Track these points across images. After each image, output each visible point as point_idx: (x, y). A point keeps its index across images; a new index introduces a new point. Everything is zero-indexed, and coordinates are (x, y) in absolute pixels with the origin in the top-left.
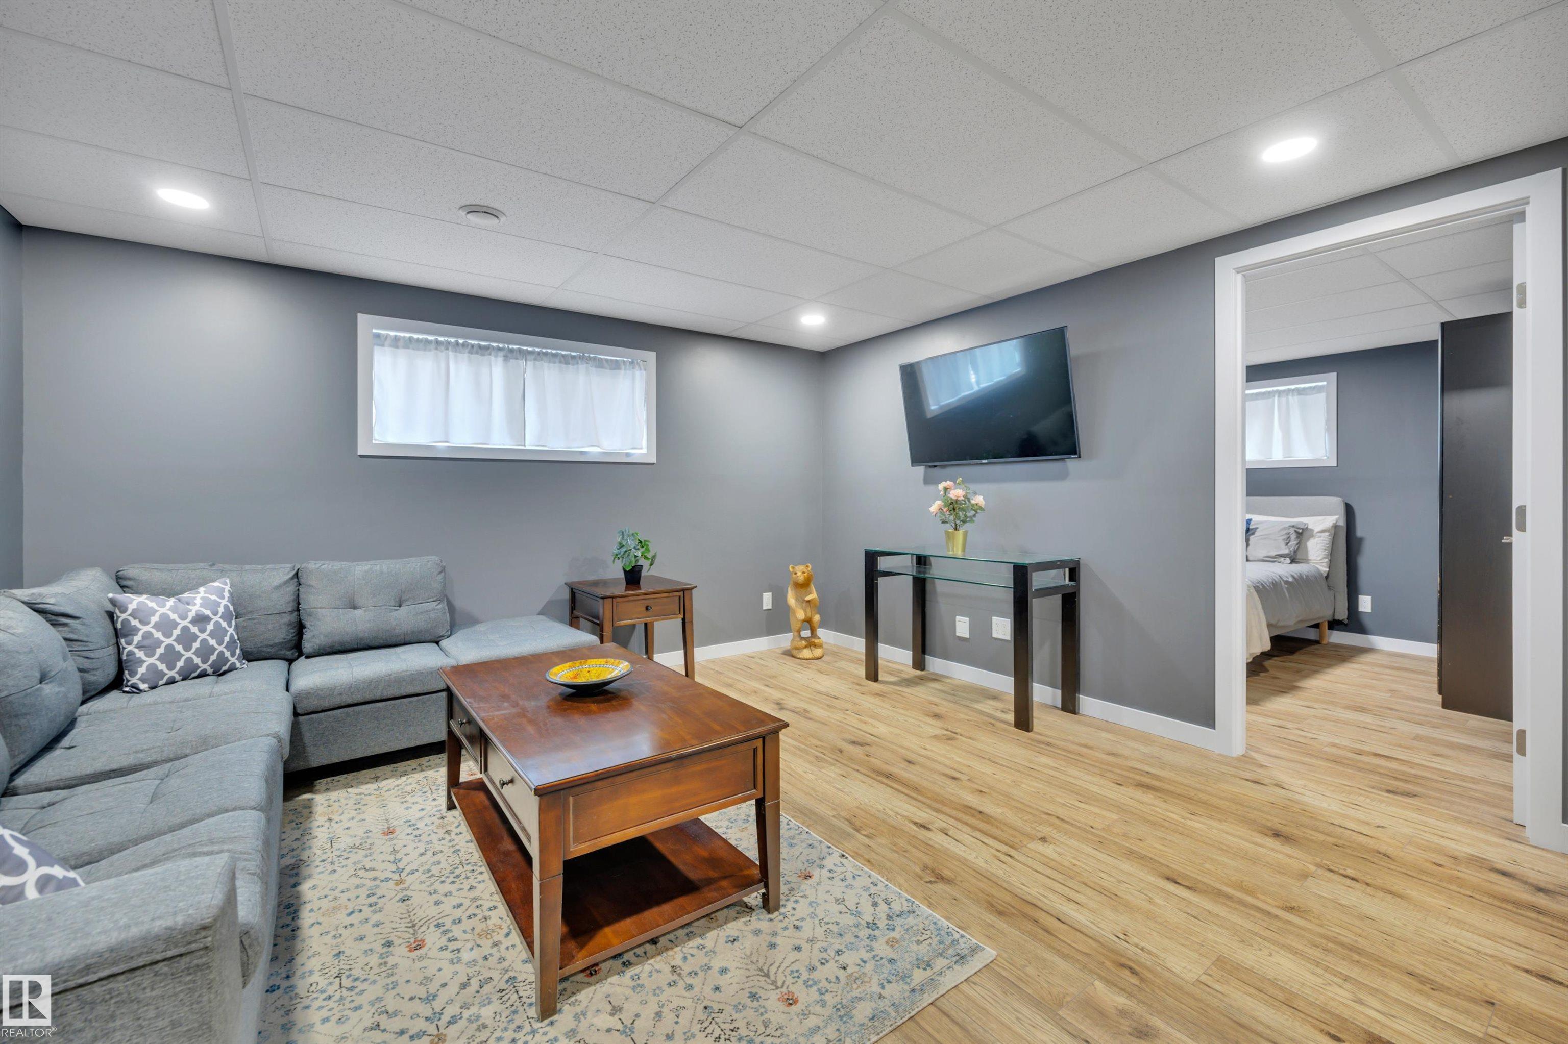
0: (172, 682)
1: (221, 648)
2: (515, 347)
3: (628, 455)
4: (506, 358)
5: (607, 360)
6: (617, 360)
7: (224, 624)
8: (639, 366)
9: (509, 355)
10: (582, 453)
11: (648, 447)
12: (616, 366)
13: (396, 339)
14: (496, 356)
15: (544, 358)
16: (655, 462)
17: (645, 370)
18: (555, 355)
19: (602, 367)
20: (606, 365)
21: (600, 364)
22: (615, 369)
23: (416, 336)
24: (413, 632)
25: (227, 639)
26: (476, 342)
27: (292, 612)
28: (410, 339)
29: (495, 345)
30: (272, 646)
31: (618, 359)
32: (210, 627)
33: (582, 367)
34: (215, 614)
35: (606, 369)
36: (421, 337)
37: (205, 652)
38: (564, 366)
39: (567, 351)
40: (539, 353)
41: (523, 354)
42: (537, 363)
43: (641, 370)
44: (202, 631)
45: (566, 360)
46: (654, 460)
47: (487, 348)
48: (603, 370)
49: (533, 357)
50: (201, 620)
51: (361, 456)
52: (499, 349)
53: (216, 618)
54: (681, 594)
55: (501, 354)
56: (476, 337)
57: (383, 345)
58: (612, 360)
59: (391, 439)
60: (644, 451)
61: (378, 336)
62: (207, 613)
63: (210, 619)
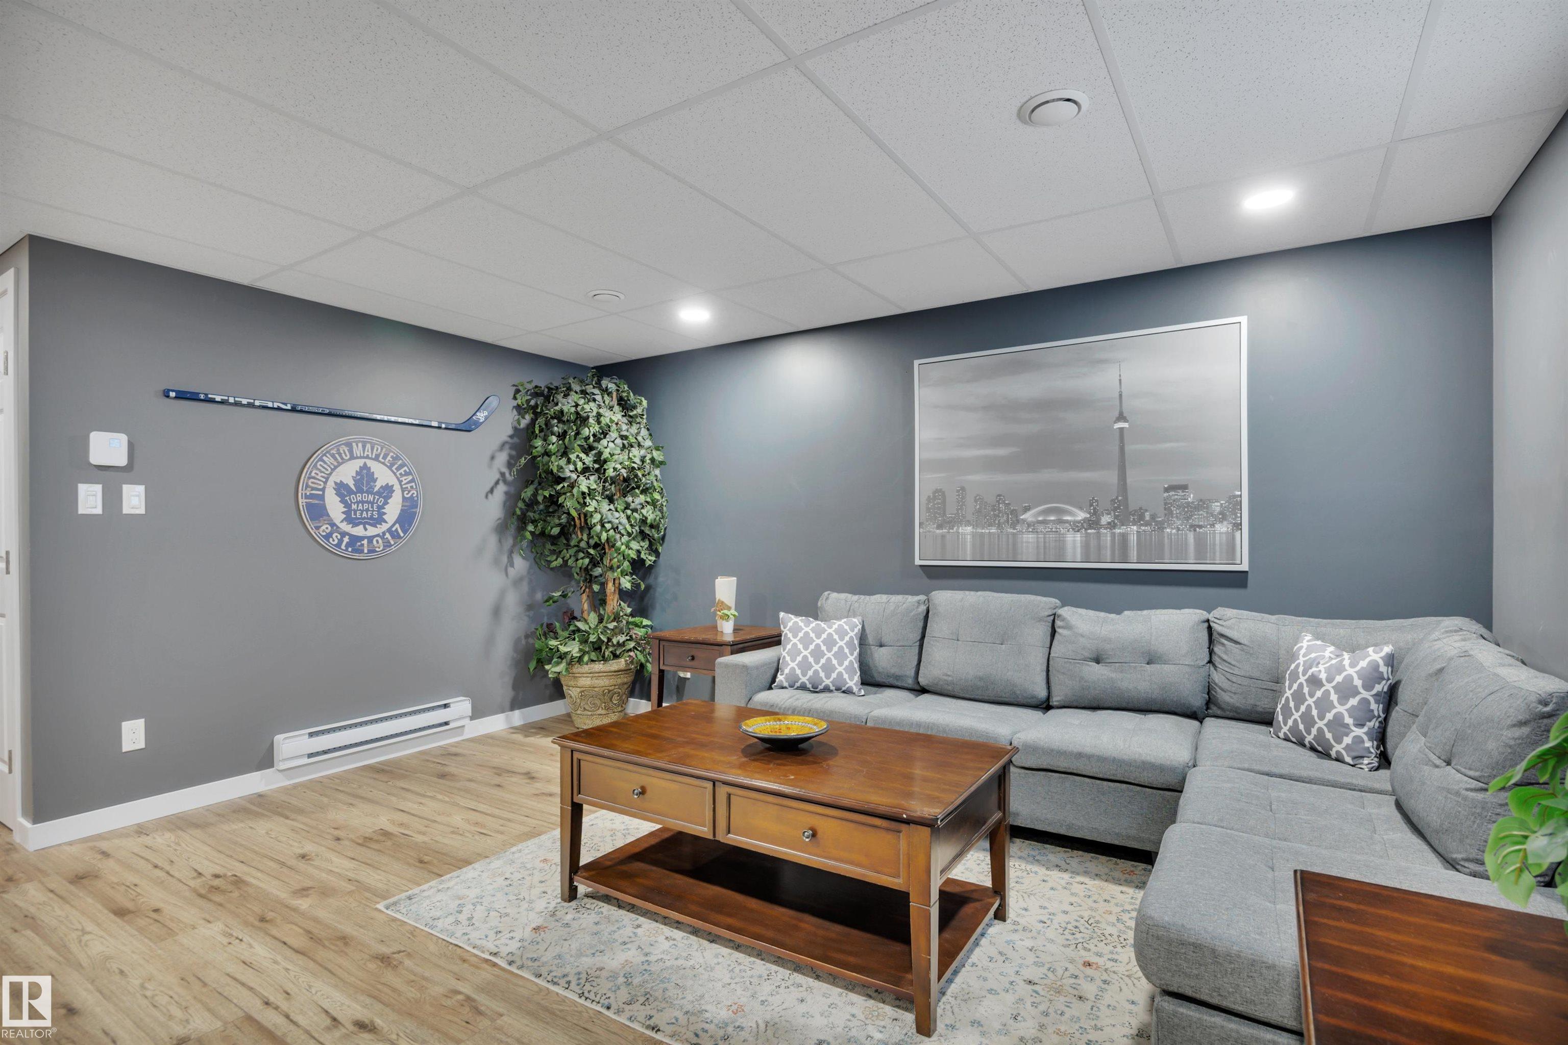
62: (1323, 676)
63: (1322, 685)
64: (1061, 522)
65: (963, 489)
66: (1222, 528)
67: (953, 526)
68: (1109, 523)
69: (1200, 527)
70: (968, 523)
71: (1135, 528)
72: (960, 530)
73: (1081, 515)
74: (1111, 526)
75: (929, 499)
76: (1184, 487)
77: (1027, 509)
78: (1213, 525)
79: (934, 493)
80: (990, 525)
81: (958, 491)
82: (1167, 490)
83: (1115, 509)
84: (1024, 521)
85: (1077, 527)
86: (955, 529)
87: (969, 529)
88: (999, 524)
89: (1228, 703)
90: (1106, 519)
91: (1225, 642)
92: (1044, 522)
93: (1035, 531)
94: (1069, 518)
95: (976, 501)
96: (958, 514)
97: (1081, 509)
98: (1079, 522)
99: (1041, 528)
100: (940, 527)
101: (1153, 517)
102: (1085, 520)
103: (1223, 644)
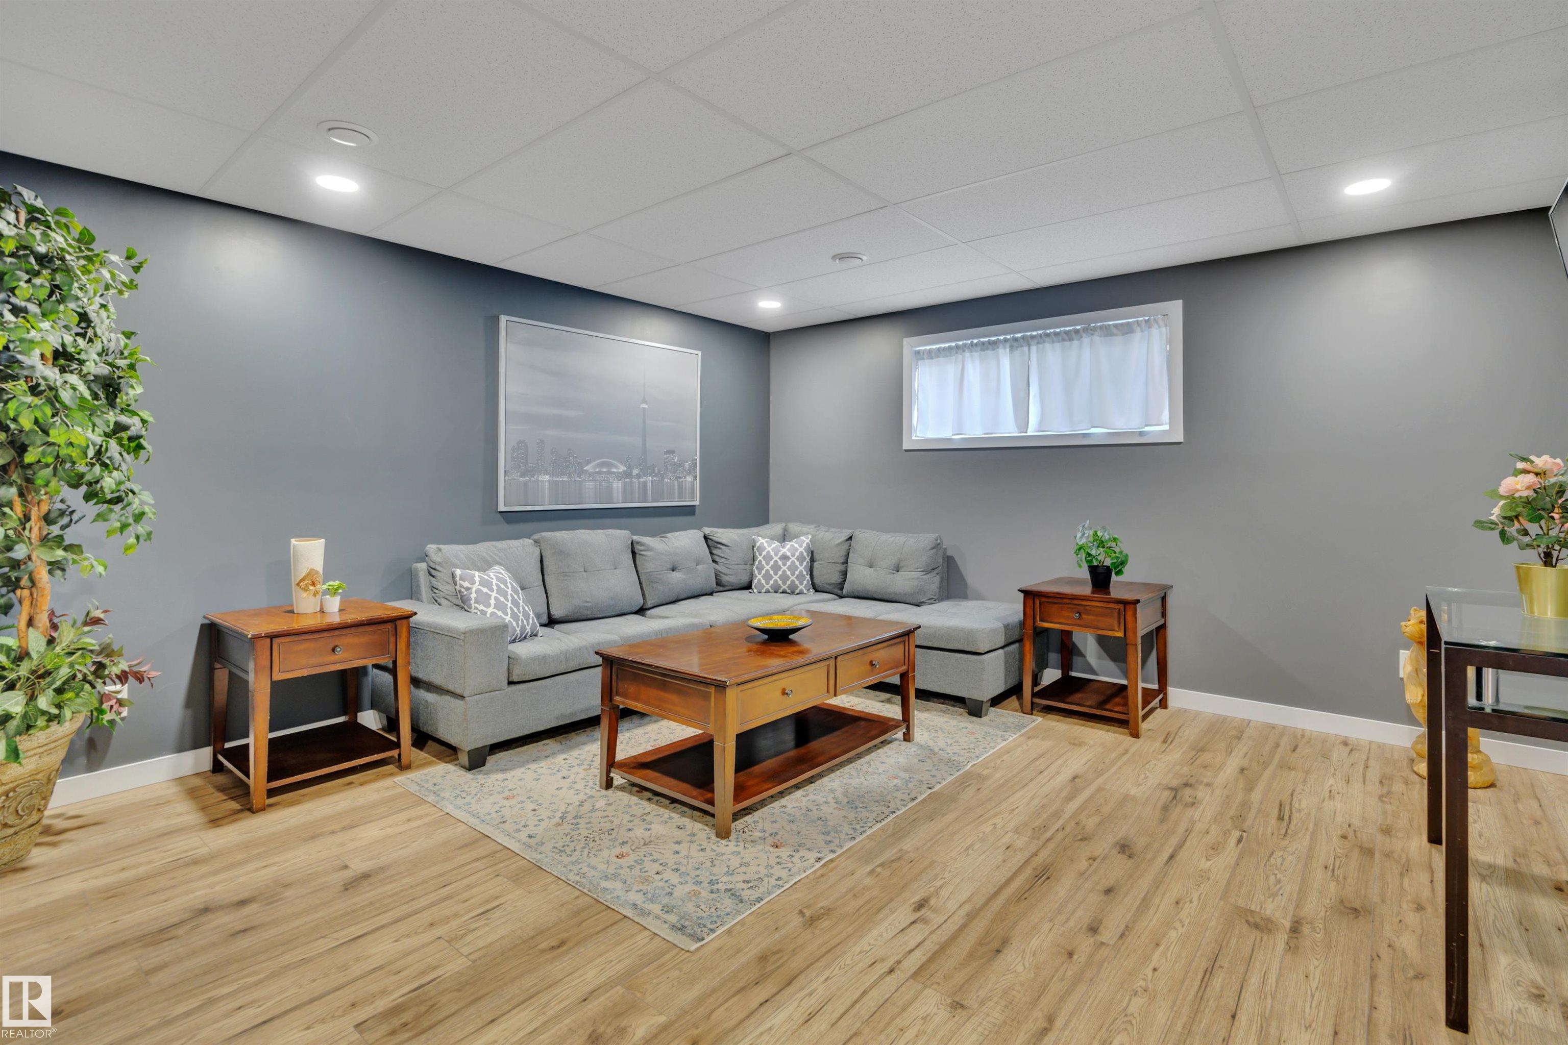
0: (768, 591)
1: (793, 578)
2: (1019, 335)
3: (1141, 434)
4: (1011, 347)
5: (1116, 326)
6: (1128, 323)
7: (797, 563)
8: (1157, 323)
9: (1014, 344)
10: (1085, 435)
11: (1171, 423)
12: (1127, 330)
13: (930, 351)
14: (1005, 348)
15: (1047, 339)
16: (1181, 440)
17: (1166, 326)
18: (1056, 334)
19: (1112, 335)
20: (1115, 331)
21: (1107, 332)
22: (1127, 333)
23: (943, 346)
24: (900, 594)
25: (797, 573)
26: (987, 339)
27: (843, 563)
28: (939, 349)
29: (1002, 338)
30: (830, 584)
31: (1130, 320)
32: (789, 563)
33: (1086, 340)
34: (793, 556)
35: (1116, 335)
36: (947, 345)
37: (784, 578)
38: (1067, 343)
39: (1071, 326)
40: (1040, 336)
41: (1027, 341)
42: (1041, 346)
43: (1159, 327)
44: (784, 565)
45: (1069, 336)
46: (1180, 439)
47: (994, 343)
48: (1114, 337)
49: (1036, 341)
50: (785, 558)
51: (906, 451)
52: (1006, 340)
53: (793, 559)
54: (1121, 607)
55: (1008, 345)
56: (985, 334)
57: (923, 359)
58: (1122, 324)
59: (931, 435)
60: (1166, 427)
61: (918, 352)
62: (789, 554)
63: (790, 558)
64: (610, 473)
65: (542, 442)
66: (689, 479)
67: (534, 475)
68: (637, 475)
69: (680, 478)
70: (546, 473)
71: (650, 478)
72: (540, 479)
73: (622, 468)
74: (638, 476)
75: (513, 449)
76: (673, 452)
77: (588, 462)
78: (685, 477)
79: (518, 443)
80: (563, 474)
81: (538, 443)
82: (666, 453)
83: (640, 465)
84: (586, 471)
85: (619, 476)
86: (535, 477)
87: (547, 477)
88: (570, 474)
89: (729, 582)
90: (635, 472)
91: (721, 546)
92: (599, 473)
93: (594, 480)
94: (615, 470)
95: (552, 453)
96: (538, 463)
97: (622, 463)
98: (620, 473)
99: (598, 477)
100: (523, 475)
101: (659, 471)
102: (624, 471)
103: (720, 548)
